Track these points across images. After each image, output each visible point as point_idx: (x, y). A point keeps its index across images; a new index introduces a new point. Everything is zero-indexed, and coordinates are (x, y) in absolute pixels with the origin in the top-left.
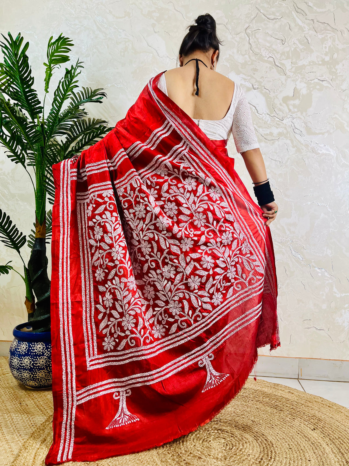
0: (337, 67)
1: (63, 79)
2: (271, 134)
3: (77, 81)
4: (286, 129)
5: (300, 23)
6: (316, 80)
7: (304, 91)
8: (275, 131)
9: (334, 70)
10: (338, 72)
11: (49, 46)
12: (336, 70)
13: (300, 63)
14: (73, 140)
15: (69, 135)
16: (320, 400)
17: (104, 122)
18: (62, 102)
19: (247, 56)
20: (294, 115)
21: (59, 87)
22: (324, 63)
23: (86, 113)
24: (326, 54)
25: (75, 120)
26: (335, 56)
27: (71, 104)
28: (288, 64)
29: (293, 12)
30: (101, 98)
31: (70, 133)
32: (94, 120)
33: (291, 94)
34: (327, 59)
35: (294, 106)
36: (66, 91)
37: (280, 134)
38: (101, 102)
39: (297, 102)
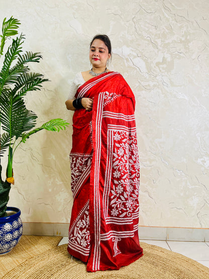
0: (189, 45)
1: (11, 46)
2: (149, 85)
3: (21, 48)
4: (158, 82)
5: (167, 16)
6: (177, 53)
7: (169, 59)
8: (152, 84)
9: (187, 46)
10: (190, 47)
11: (4, 24)
12: (189, 46)
13: (167, 42)
14: (20, 87)
15: (17, 83)
16: (180, 257)
17: (41, 75)
18: (11, 62)
19: (133, 36)
20: (163, 74)
21: (8, 51)
22: (181, 42)
23: (29, 69)
24: (183, 36)
25: (22, 73)
26: (188, 37)
27: (18, 62)
28: (159, 41)
29: (162, 9)
30: (38, 59)
31: (18, 82)
32: (34, 73)
33: (161, 61)
34: (183, 39)
35: (163, 68)
36: (13, 54)
37: (155, 86)
38: (38, 62)
39: (165, 66)
